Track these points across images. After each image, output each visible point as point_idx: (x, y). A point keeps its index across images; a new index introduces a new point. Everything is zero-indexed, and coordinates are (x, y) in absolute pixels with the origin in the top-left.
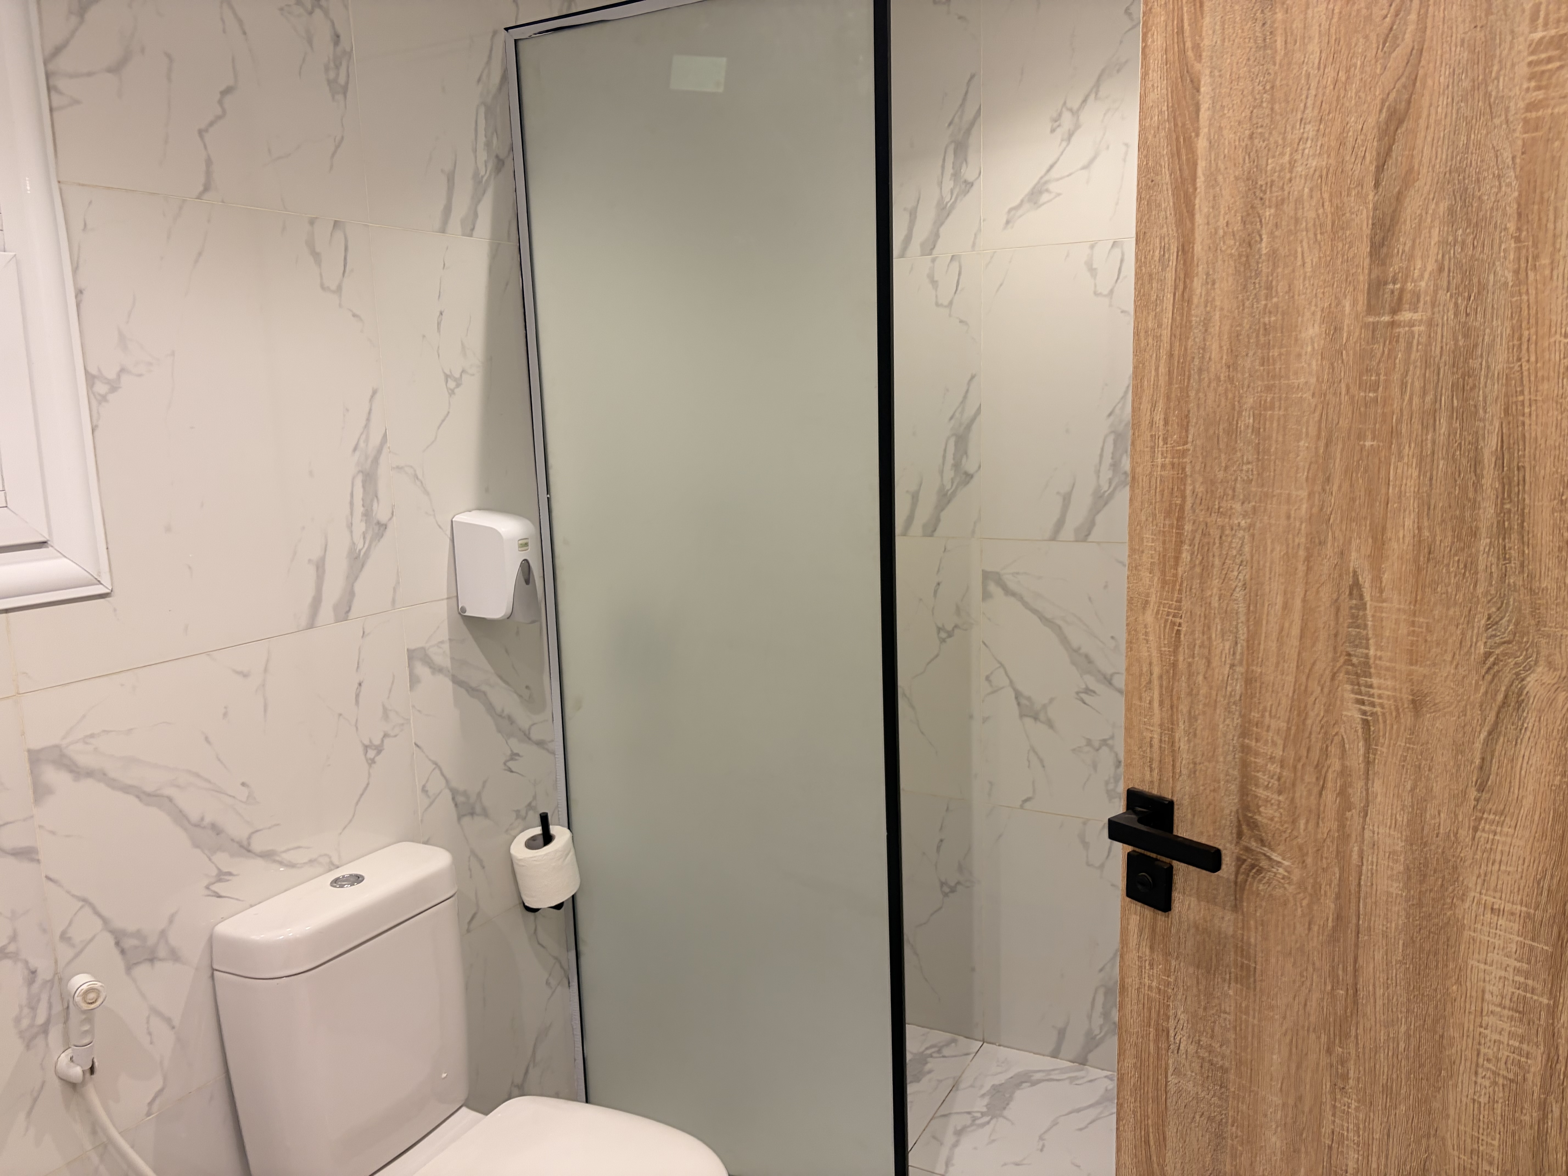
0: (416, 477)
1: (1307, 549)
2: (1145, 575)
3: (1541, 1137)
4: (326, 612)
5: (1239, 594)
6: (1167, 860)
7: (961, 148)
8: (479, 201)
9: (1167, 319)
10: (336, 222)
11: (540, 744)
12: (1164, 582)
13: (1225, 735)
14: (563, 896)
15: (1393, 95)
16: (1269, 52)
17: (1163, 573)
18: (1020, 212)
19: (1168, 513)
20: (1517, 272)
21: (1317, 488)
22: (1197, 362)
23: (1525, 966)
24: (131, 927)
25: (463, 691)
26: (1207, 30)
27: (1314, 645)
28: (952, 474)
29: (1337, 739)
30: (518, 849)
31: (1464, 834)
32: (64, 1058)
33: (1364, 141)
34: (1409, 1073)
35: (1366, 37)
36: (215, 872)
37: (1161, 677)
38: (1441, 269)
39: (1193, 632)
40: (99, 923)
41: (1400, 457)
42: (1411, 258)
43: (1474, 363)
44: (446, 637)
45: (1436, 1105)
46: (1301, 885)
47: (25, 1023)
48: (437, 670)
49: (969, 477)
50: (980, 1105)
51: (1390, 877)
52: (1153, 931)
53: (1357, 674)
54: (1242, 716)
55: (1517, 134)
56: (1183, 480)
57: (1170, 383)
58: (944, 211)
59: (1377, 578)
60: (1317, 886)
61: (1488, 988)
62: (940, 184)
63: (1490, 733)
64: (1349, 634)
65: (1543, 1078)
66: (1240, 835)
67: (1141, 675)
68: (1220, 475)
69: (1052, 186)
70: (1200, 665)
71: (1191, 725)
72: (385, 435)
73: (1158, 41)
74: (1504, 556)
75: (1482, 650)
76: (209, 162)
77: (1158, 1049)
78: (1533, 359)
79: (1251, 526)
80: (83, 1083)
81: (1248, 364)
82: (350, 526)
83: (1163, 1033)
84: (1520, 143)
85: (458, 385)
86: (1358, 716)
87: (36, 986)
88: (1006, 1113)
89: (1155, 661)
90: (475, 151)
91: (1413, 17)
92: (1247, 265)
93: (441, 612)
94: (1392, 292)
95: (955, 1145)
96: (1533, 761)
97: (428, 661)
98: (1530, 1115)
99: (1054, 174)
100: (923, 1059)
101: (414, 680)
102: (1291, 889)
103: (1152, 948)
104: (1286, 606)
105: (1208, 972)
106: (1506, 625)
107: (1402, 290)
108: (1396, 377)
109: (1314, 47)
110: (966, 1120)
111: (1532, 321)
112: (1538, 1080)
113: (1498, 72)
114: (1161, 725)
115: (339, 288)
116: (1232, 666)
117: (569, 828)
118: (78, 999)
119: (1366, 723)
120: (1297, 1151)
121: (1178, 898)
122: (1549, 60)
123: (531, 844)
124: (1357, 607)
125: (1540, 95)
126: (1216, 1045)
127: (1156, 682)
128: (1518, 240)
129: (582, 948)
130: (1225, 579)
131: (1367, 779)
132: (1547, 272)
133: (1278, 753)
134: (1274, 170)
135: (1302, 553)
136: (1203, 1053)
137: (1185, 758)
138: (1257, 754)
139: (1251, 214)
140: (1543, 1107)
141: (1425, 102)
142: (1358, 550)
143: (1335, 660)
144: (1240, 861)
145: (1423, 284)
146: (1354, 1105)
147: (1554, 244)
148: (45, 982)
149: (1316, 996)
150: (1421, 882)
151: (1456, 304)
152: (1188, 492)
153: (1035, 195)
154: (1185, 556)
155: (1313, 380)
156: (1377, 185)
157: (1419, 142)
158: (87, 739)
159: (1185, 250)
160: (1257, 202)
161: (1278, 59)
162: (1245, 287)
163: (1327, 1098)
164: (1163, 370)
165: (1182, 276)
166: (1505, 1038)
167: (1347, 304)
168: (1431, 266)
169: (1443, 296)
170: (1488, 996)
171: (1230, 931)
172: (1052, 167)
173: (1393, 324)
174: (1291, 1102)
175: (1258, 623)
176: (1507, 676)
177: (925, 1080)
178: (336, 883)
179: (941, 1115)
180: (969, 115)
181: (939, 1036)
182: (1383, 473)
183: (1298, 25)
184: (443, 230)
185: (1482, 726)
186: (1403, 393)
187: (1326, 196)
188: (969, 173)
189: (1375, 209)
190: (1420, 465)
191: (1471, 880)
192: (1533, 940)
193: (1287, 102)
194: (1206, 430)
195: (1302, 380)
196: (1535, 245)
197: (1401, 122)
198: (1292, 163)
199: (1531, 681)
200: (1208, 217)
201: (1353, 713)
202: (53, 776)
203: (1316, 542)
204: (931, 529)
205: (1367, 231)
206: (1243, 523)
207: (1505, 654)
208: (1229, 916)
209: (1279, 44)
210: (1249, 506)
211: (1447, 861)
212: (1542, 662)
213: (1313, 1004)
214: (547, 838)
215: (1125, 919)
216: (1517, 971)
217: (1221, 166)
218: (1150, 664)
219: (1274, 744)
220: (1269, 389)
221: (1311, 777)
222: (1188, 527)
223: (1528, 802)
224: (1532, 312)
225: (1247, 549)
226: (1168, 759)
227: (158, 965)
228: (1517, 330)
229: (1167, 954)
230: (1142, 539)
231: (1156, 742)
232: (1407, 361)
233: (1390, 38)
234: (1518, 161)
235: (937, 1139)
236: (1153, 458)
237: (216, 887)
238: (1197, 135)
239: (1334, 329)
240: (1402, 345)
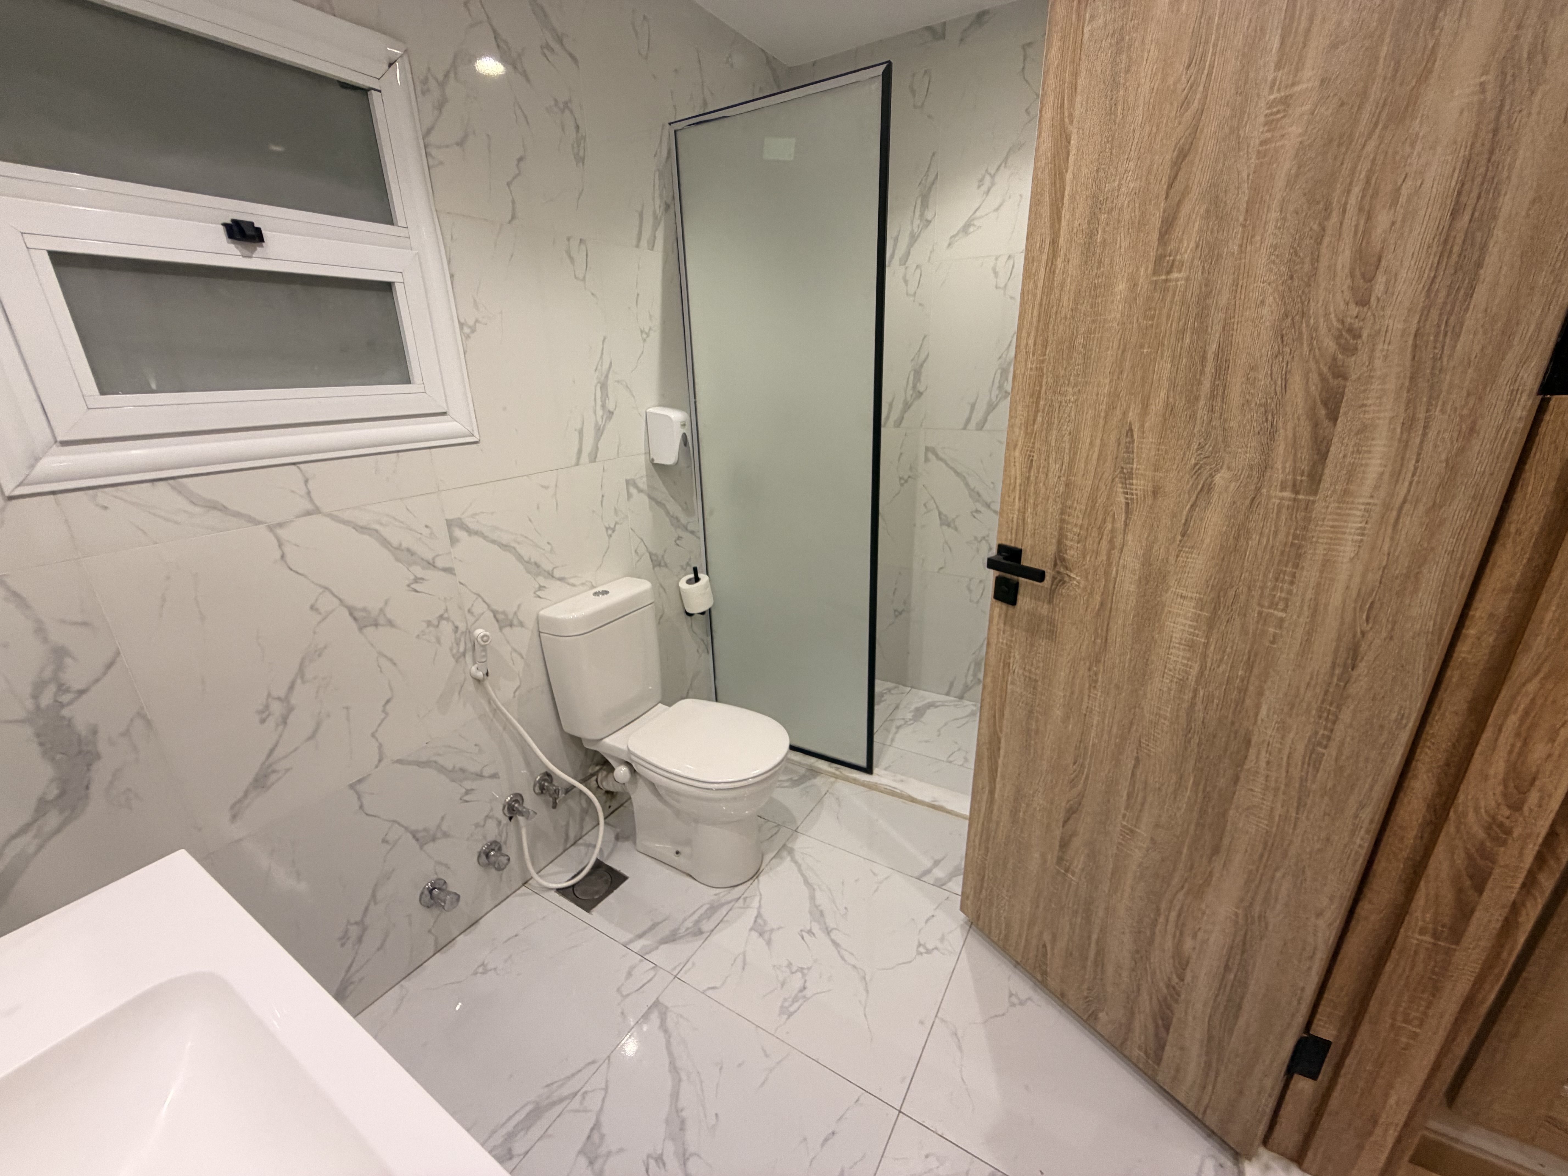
0: (627, 387)
1: (1106, 412)
2: (1017, 430)
3: (1193, 705)
4: (585, 458)
5: (1066, 438)
6: (1015, 578)
7: (925, 199)
8: (656, 229)
9: (1040, 284)
10: (581, 240)
11: (692, 532)
12: (1026, 433)
13: (1052, 514)
14: (704, 608)
15: (1183, 140)
16: (1113, 116)
17: (1027, 428)
18: (957, 238)
19: (1032, 396)
20: (1241, 246)
21: (1115, 377)
22: (1055, 308)
23: (1195, 624)
24: (501, 609)
25: (654, 503)
26: (1078, 105)
27: (1104, 464)
28: (911, 392)
29: (1111, 514)
30: (683, 584)
31: (1172, 559)
32: (474, 669)
33: (1162, 170)
34: (1129, 678)
35: (1172, 104)
36: (537, 586)
37: (1020, 485)
38: (1197, 247)
39: (1040, 460)
40: (485, 606)
41: (1162, 358)
42: (1181, 241)
43: (1209, 301)
44: (644, 473)
45: (1141, 693)
46: (1085, 589)
47: (455, 651)
48: (640, 491)
49: (920, 394)
50: (909, 716)
51: (1131, 583)
52: (1006, 615)
53: (1125, 479)
54: (1063, 504)
55: (1253, 161)
56: (1042, 377)
57: (1039, 321)
58: (914, 238)
59: (1142, 426)
60: (1093, 589)
61: (1174, 635)
62: (912, 223)
63: (1192, 506)
64: (1124, 457)
65: (1197, 678)
66: (1055, 565)
67: (1010, 484)
68: (1062, 372)
69: (976, 222)
70: (1042, 476)
71: (1034, 509)
72: (611, 363)
73: (1048, 114)
74: (1212, 410)
75: (1193, 461)
76: (513, 202)
77: (1003, 672)
78: (1243, 297)
79: (1077, 400)
80: (484, 680)
81: (1083, 308)
82: (595, 412)
83: (1007, 665)
84: (1253, 166)
85: (648, 336)
86: (1123, 501)
87: (458, 635)
88: (923, 719)
89: (1018, 476)
90: (654, 199)
91: (1201, 88)
92: (1088, 249)
93: (642, 461)
94: (1168, 262)
95: (896, 733)
96: (1213, 519)
97: (635, 486)
98: (1188, 696)
99: (978, 214)
100: (882, 695)
101: (629, 496)
102: (1079, 591)
103: (1005, 624)
104: (1091, 443)
105: (1033, 634)
106: (1208, 448)
107: (1174, 261)
108: (1165, 311)
109: (1139, 112)
110: (902, 722)
111: (1246, 275)
112: (1194, 679)
113: (1246, 122)
114: (1019, 510)
115: (584, 278)
116: (1059, 477)
117: (707, 574)
118: (479, 640)
119: (1127, 504)
120: (1068, 717)
121: (1021, 599)
122: (1278, 112)
123: (689, 582)
124: (1129, 443)
125: (1269, 135)
126: (1033, 670)
127: (1018, 488)
128: (1244, 226)
129: (714, 634)
130: (1060, 430)
131: (1124, 534)
132: (1258, 245)
133: (1080, 522)
134: (1109, 191)
135: (1103, 414)
136: (1027, 674)
137: (1030, 527)
138: (1068, 523)
139: (1093, 217)
140: (1195, 691)
141: (1201, 144)
142: (1133, 411)
143: (1115, 471)
144: (1054, 578)
145: (1186, 256)
146: (1099, 694)
147: (1264, 227)
148: (462, 633)
149: (1086, 642)
150: (1146, 584)
151: (1203, 267)
152: (1044, 383)
153: (966, 228)
154: (1039, 419)
155: (1119, 316)
156: (1166, 198)
157: (1194, 169)
158: (474, 515)
159: (1054, 242)
160: (1097, 210)
161: (1118, 120)
162: (1086, 262)
163: (1086, 692)
164: (1036, 313)
165: (1051, 257)
166: (1180, 660)
167: (1142, 270)
168: (1192, 245)
169: (1197, 262)
170: (1173, 639)
171: (1046, 613)
172: (977, 210)
173: (1166, 281)
174: (1068, 694)
175: (1075, 454)
176: (1205, 475)
177: (882, 704)
178: (596, 594)
179: (890, 719)
180: (931, 178)
181: (889, 685)
182: (1151, 368)
183: (1131, 99)
184: (637, 246)
185: (1188, 502)
186: (1167, 320)
187: (1137, 205)
188: (929, 215)
189: (1164, 212)
190: (1172, 361)
191: (1172, 582)
192: (1201, 610)
193: (1120, 148)
194: (1057, 347)
195: (1113, 316)
196: (1254, 229)
197: (1185, 157)
198: (1120, 185)
199: (1218, 478)
200: (1069, 221)
201: (1121, 499)
202: (459, 533)
203: (1111, 407)
204: (899, 423)
205: (1158, 225)
206: (1072, 399)
207: (1205, 464)
208: (1046, 606)
209: (1119, 112)
210: (1076, 390)
211: (1161, 573)
212: (1225, 467)
213: (1084, 647)
214: (697, 579)
215: (992, 610)
216: (1190, 626)
217: (1079, 190)
218: (1016, 478)
219: (1078, 517)
220: (1094, 321)
221: (1095, 533)
222: (1042, 403)
223: (1207, 541)
224: (1247, 269)
225: (1073, 414)
226: (1021, 528)
227: (514, 628)
228: (1235, 283)
229: (1012, 626)
230: (1016, 411)
231: (1015, 519)
232: (1172, 302)
233: (1185, 103)
234: (1251, 177)
235: (888, 730)
236: (1026, 365)
237: (538, 593)
238: (1067, 171)
239: (1133, 285)
240: (1171, 293)
